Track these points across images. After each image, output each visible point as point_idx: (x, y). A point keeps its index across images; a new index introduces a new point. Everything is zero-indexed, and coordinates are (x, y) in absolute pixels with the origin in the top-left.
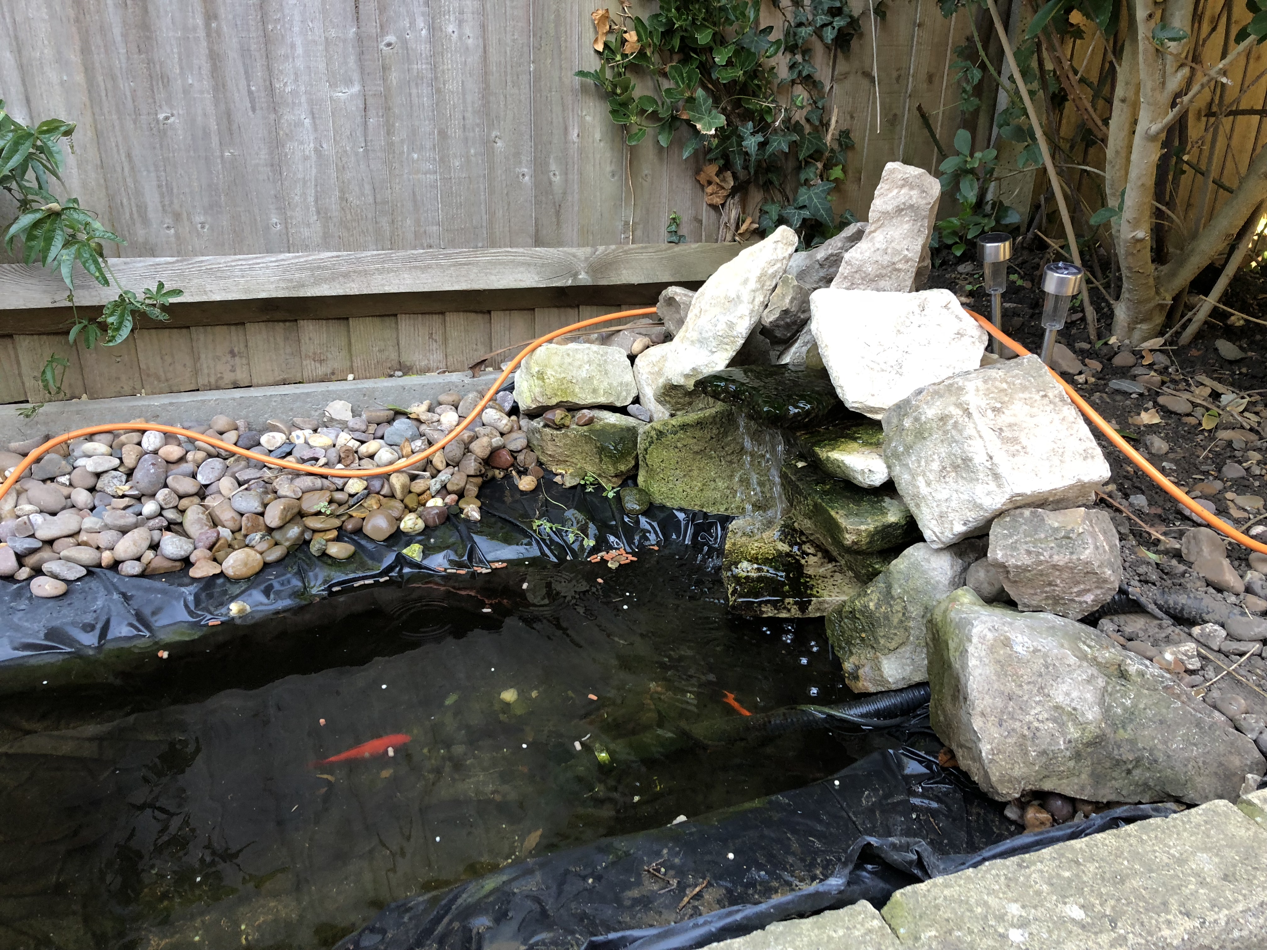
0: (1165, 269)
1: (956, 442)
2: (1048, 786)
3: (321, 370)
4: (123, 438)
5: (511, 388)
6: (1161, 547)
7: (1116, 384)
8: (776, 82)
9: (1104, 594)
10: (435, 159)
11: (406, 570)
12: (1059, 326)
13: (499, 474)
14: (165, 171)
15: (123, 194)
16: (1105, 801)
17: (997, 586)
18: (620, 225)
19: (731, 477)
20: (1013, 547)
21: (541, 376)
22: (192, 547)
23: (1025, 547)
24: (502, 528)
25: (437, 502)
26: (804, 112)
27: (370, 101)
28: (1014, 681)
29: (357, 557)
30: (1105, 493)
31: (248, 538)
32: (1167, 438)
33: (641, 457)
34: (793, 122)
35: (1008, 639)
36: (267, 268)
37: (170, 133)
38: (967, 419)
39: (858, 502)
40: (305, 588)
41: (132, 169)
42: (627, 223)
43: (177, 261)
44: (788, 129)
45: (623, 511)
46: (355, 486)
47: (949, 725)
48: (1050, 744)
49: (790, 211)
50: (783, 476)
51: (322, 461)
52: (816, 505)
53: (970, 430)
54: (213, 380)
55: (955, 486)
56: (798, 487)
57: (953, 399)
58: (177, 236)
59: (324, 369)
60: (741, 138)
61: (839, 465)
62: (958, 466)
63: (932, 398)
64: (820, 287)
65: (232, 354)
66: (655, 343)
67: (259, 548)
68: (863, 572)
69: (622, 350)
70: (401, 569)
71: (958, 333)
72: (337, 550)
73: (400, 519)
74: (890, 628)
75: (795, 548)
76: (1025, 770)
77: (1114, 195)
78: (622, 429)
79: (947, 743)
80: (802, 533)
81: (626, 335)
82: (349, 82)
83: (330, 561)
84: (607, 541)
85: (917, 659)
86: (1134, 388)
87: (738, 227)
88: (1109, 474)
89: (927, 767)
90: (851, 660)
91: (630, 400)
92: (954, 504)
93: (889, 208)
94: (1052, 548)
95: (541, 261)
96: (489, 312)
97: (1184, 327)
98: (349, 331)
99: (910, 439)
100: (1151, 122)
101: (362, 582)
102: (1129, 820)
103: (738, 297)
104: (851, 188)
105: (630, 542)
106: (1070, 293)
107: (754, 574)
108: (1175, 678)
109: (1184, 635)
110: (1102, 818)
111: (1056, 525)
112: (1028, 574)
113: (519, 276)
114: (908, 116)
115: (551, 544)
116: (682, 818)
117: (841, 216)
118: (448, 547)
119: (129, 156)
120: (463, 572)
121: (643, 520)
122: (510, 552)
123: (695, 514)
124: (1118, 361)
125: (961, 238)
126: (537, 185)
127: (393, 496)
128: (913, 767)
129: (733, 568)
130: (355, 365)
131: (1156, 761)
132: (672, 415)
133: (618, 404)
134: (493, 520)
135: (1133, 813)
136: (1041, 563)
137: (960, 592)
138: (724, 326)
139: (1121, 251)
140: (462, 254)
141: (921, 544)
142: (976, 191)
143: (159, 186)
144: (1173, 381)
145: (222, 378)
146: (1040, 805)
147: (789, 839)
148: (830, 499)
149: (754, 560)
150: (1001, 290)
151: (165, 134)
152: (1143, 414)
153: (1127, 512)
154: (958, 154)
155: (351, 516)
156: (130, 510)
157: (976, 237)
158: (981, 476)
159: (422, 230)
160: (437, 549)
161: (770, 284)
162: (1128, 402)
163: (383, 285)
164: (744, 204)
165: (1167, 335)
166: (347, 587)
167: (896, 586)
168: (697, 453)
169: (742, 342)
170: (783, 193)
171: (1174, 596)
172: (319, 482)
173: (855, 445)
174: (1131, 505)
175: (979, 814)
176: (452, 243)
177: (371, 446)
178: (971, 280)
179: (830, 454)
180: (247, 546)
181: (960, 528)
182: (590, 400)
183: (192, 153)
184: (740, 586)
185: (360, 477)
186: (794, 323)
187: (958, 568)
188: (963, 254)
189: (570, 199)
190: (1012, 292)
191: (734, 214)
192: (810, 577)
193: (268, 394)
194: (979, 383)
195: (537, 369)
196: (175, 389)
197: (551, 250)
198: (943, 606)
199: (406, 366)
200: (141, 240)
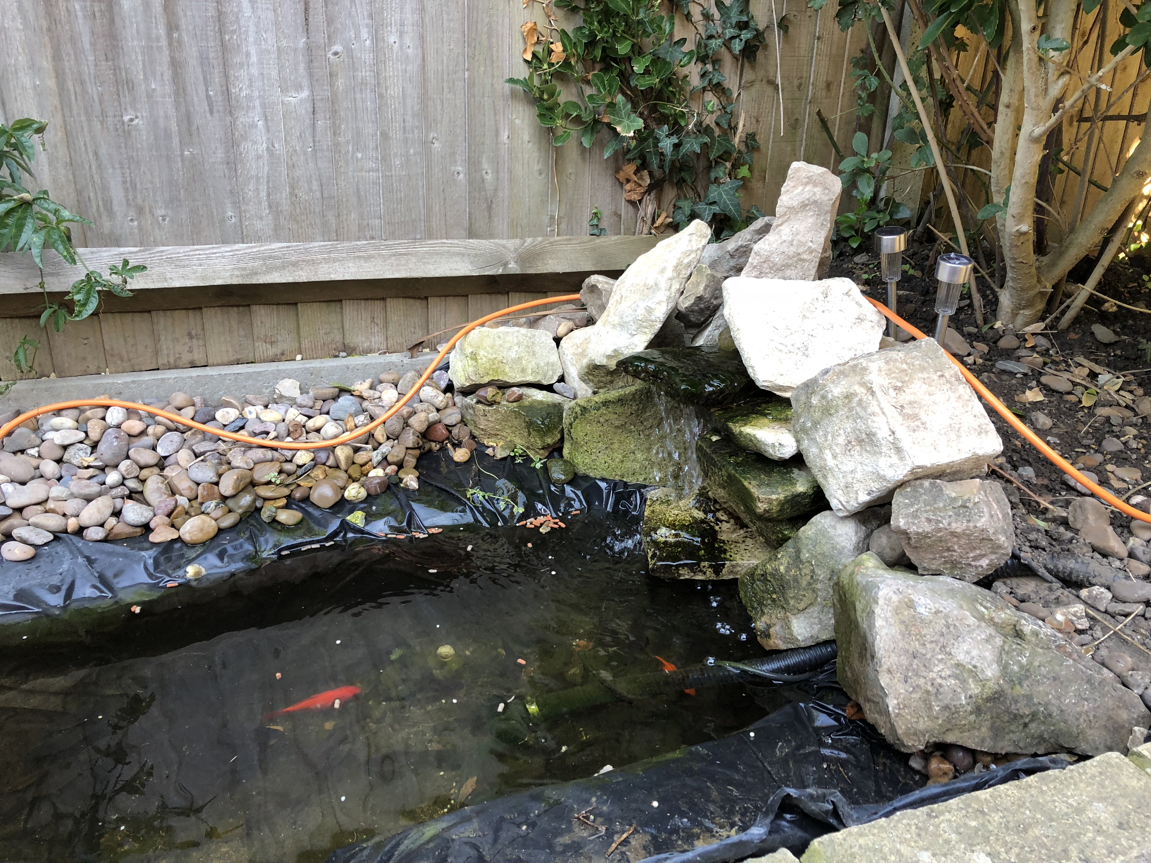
0: (1045, 260)
1: (861, 418)
2: (950, 738)
3: (272, 351)
4: (89, 413)
5: (446, 368)
6: (1049, 516)
7: (1002, 365)
8: (689, 89)
9: (998, 559)
10: (377, 159)
11: (350, 535)
12: (951, 312)
13: (435, 447)
14: (129, 168)
15: (91, 188)
16: (1003, 752)
17: (898, 551)
18: (546, 219)
19: (649, 449)
20: (915, 516)
21: (474, 356)
22: (152, 513)
23: (925, 515)
24: (438, 496)
25: (378, 472)
26: (714, 117)
27: (318, 104)
28: (917, 640)
29: (305, 524)
30: (996, 465)
31: (204, 506)
32: (1050, 415)
33: (566, 431)
34: (704, 126)
35: (911, 601)
36: (223, 257)
37: (133, 133)
38: (870, 397)
39: (768, 474)
40: (256, 552)
41: (99, 166)
42: (552, 217)
43: (140, 251)
44: (699, 131)
45: (549, 480)
46: (303, 458)
47: (856, 681)
48: (952, 699)
49: (701, 207)
50: (699, 449)
51: (272, 435)
52: (729, 476)
53: (873, 407)
54: (172, 360)
55: (859, 459)
56: (713, 459)
57: (858, 378)
58: (140, 227)
59: (274, 350)
60: (657, 140)
61: (751, 439)
62: (863, 440)
63: (838, 378)
64: (731, 276)
65: (190, 336)
66: (578, 327)
67: (214, 515)
68: (774, 537)
69: (549, 334)
70: (345, 535)
71: (859, 318)
72: (286, 517)
73: (344, 488)
74: (799, 590)
75: (710, 516)
76: (929, 723)
77: (999, 192)
78: (549, 405)
79: (854, 697)
80: (716, 502)
81: (552, 320)
82: (299, 88)
83: (279, 527)
84: (535, 509)
85: (824, 618)
86: (1019, 368)
87: (653, 222)
88: (1001, 448)
89: (835, 719)
90: (763, 619)
91: (556, 378)
92: (859, 476)
93: (795, 203)
94: (950, 516)
95: (474, 252)
96: (426, 298)
97: (1063, 313)
98: (297, 315)
99: (817, 415)
100: (1034, 125)
101: (309, 547)
102: (1029, 772)
103: (656, 284)
104: (756, 185)
105: (556, 509)
106: (961, 282)
107: (671, 540)
108: (1066, 638)
109: (1072, 597)
110: (1004, 770)
111: (954, 495)
112: (928, 540)
113: (454, 266)
114: (808, 120)
115: (484, 511)
116: (608, 768)
117: (748, 211)
118: (389, 514)
119: (96, 154)
120: (402, 537)
121: (568, 489)
122: (446, 519)
123: (616, 484)
124: (1003, 343)
125: (857, 231)
126: (471, 182)
127: (337, 467)
128: (823, 720)
129: (652, 533)
130: (303, 346)
131: (1050, 715)
132: (595, 393)
133: (545, 383)
134: (430, 489)
135: (1032, 765)
136: (940, 530)
137: (864, 556)
138: (643, 311)
139: (1006, 243)
140: (401, 245)
141: (827, 512)
142: (872, 189)
143: (124, 182)
144: (1053, 362)
145: (180, 358)
146: (942, 756)
147: (709, 787)
148: (743, 471)
149: (672, 526)
150: (898, 278)
151: (129, 133)
152: (1028, 392)
153: (1017, 483)
154: (855, 154)
155: (299, 486)
156: (95, 480)
157: (873, 230)
158: (884, 449)
159: (365, 223)
160: (378, 516)
161: (686, 273)
162: (1014, 381)
163: (329, 273)
164: (659, 200)
165: (1047, 320)
166: (295, 551)
167: (804, 551)
168: (617, 427)
169: (660, 325)
170: (694, 189)
171: (1063, 561)
172: (269, 454)
173: (766, 421)
174: (1021, 476)
175: (884, 764)
176: (393, 236)
177: (318, 421)
178: (867, 269)
179: (742, 429)
180: (203, 513)
181: (864, 498)
182: (519, 378)
183: (154, 152)
184: (659, 550)
185: (307, 450)
186: (708, 308)
187: (862, 535)
188: (860, 246)
189: (501, 195)
190: (905, 281)
191: (650, 210)
192: (723, 542)
193: (223, 373)
194: (882, 364)
195: (470, 350)
196: (136, 368)
197: (484, 241)
198: (849, 570)
199: (349, 347)
200: (106, 231)
